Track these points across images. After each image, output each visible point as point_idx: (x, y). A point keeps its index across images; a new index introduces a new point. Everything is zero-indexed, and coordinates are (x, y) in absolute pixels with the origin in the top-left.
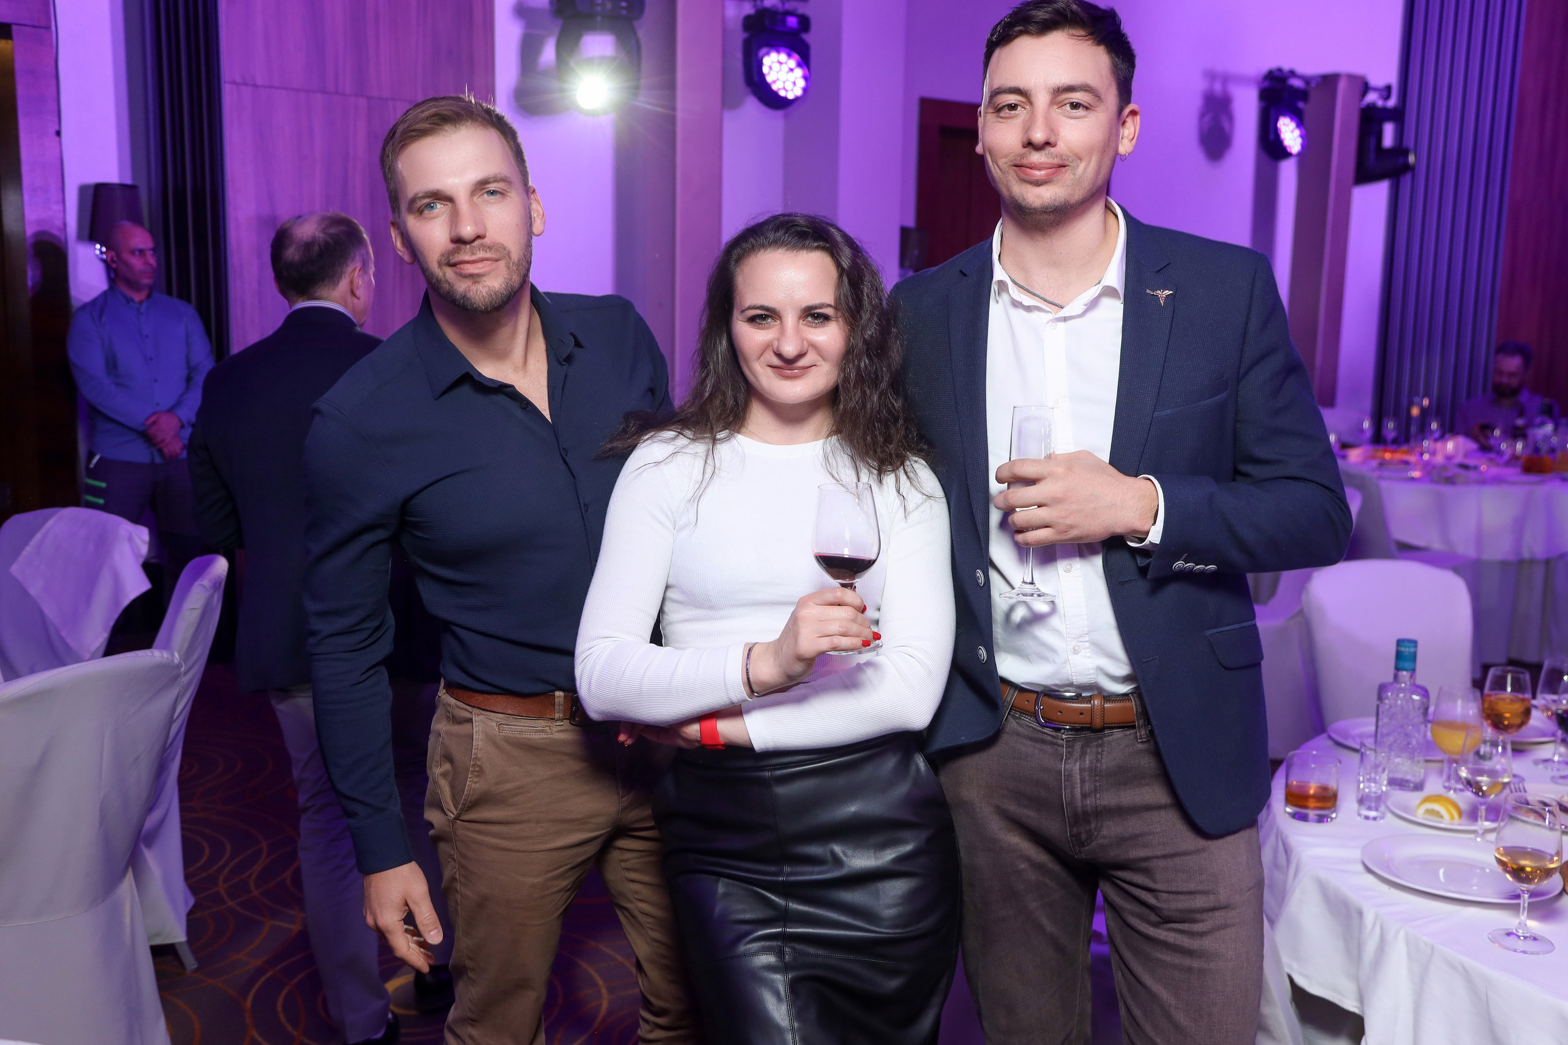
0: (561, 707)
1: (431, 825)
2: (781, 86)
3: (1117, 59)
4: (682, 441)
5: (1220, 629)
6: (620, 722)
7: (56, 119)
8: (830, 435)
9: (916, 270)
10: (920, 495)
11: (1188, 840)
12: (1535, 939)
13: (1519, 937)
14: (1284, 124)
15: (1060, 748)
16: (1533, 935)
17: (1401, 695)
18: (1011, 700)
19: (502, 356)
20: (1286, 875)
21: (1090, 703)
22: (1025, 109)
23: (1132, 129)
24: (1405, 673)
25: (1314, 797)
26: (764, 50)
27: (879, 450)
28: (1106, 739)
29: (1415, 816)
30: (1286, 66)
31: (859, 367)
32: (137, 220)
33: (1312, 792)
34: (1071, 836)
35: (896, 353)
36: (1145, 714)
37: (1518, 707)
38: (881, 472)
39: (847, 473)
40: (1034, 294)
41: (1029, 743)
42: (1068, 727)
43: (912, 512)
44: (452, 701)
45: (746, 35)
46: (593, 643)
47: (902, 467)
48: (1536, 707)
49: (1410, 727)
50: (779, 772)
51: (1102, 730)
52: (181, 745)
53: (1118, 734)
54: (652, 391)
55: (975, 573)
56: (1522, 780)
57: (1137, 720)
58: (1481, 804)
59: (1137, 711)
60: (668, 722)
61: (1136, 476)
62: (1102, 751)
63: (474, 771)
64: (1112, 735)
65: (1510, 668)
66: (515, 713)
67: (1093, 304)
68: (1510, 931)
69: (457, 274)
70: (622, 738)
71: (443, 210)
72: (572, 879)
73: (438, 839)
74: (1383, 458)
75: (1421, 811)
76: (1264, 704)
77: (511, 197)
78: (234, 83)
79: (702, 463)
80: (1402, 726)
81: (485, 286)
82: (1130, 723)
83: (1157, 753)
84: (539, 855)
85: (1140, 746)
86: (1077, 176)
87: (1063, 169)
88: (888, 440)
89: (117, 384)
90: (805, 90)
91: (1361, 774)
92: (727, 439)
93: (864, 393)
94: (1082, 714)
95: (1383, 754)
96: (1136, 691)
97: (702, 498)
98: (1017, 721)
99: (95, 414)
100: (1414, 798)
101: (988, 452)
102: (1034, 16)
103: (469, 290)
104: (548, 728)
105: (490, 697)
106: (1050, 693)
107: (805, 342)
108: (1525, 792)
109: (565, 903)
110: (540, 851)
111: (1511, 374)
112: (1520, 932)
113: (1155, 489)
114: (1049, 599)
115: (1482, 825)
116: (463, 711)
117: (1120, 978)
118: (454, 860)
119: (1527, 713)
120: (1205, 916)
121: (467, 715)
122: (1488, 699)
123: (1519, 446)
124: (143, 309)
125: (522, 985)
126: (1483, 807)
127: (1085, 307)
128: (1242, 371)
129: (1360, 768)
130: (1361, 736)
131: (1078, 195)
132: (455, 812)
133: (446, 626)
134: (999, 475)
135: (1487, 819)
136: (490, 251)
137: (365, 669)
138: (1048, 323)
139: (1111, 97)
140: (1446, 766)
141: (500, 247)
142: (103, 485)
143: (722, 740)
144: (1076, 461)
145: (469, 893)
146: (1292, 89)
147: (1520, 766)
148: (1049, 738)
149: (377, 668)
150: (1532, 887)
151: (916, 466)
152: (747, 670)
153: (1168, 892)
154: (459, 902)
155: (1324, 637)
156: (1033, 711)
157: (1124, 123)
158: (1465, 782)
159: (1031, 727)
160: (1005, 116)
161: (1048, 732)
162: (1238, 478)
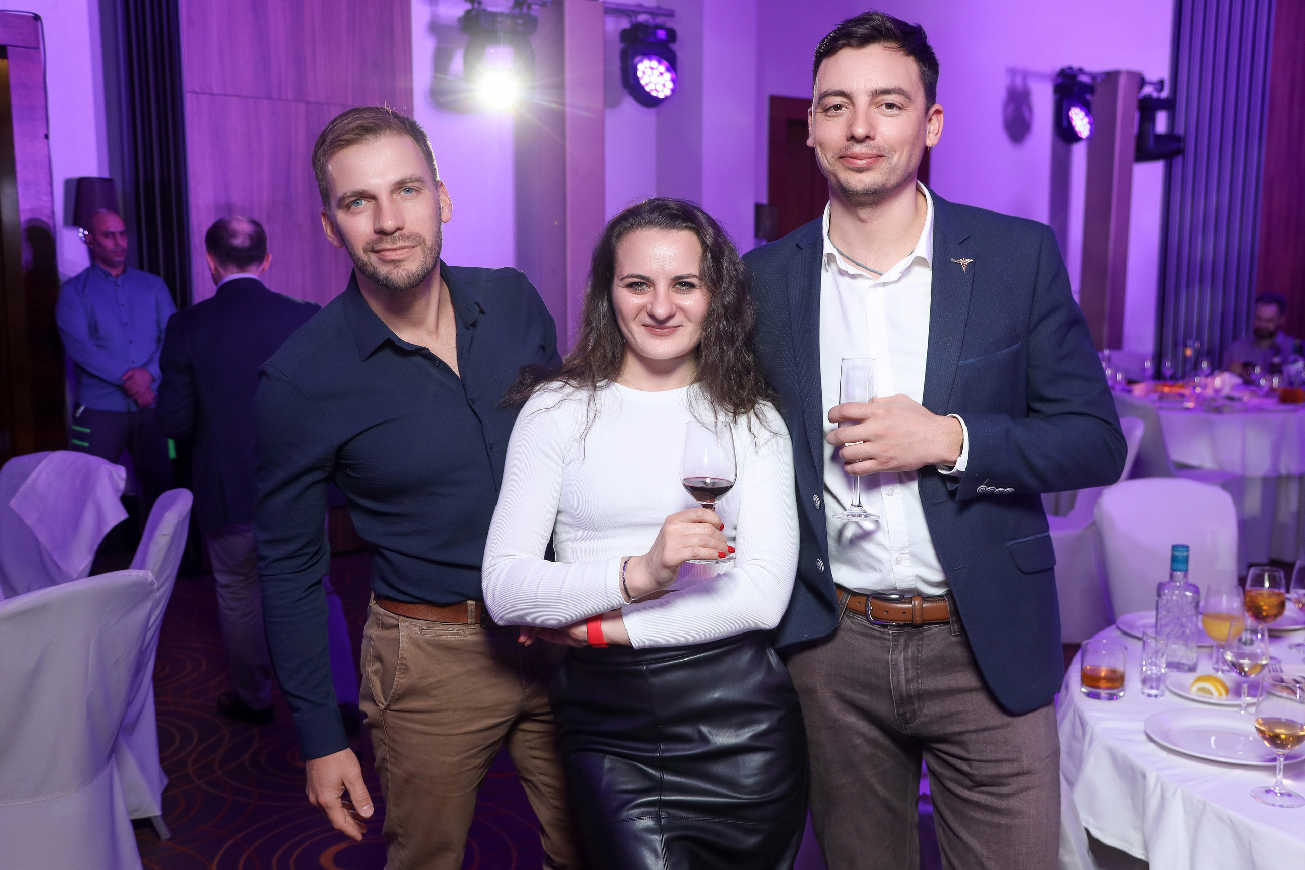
0: (473, 614)
1: (365, 715)
2: (653, 88)
3: (923, 67)
4: (568, 390)
5: (1019, 541)
6: (520, 625)
7: (45, 125)
8: (693, 382)
9: (769, 240)
10: (768, 433)
11: (995, 717)
12: (1289, 795)
13: (1276, 793)
14: (1075, 113)
15: (886, 642)
16: (1288, 792)
17: (1176, 592)
18: (845, 603)
19: (418, 323)
20: (1082, 744)
21: (911, 604)
22: (848, 108)
23: (937, 125)
24: (1179, 573)
25: (1105, 678)
26: (638, 58)
27: (733, 397)
28: (924, 633)
29: (1189, 693)
30: (1076, 65)
31: (718, 328)
32: (113, 208)
33: (1103, 674)
34: (898, 715)
35: (749, 316)
36: (956, 612)
37: (1274, 601)
38: (735, 414)
39: (707, 415)
40: (857, 264)
41: (861, 638)
42: (894, 624)
43: (762, 447)
44: (382, 610)
45: (622, 46)
46: (496, 561)
47: (753, 410)
48: (1289, 599)
49: (1184, 619)
50: (653, 666)
51: (921, 626)
52: (155, 649)
53: (935, 629)
54: (543, 347)
55: (812, 498)
56: (1279, 661)
57: (951, 617)
58: (1244, 683)
59: (950, 610)
60: (560, 624)
61: (945, 415)
62: (923, 643)
63: (401, 669)
64: (930, 630)
65: (1267, 568)
66: (435, 619)
67: (907, 271)
68: (1269, 789)
69: (380, 259)
70: (522, 639)
71: (367, 206)
72: (485, 758)
73: (372, 726)
74: (1163, 392)
75: (1194, 689)
76: (1057, 602)
77: (424, 193)
78: (194, 92)
79: (586, 407)
80: (1177, 618)
81: (404, 270)
82: (945, 619)
83: (967, 644)
84: (457, 738)
85: (954, 639)
86: (892, 165)
87: (881, 159)
88: (741, 387)
89: (98, 346)
90: (673, 90)
91: (1144, 658)
92: (607, 386)
93: (722, 349)
94: (904, 613)
95: (1162, 642)
96: (950, 594)
97: (587, 437)
98: (851, 619)
99: (80, 371)
100: (1189, 678)
101: (822, 397)
102: (855, 31)
103: (391, 273)
104: (462, 631)
105: (413, 606)
106: (878, 596)
107: (674, 306)
108: (1282, 672)
109: (478, 779)
110: (457, 735)
111: (1269, 320)
112: (1277, 790)
113: (960, 426)
114: (875, 519)
115: (1245, 700)
116: (390, 619)
117: (941, 834)
118: (385, 744)
119: (1282, 605)
120: (1010, 780)
121: (394, 622)
122: (1249, 594)
123: (1276, 381)
124: (119, 281)
125: (444, 847)
126: (1246, 685)
127: (900, 275)
128: (1032, 325)
129: (1143, 654)
130: (1145, 626)
131: (894, 180)
132: (385, 704)
133: (376, 549)
134: (830, 417)
135: (1249, 695)
136: (408, 240)
137: (306, 588)
138: (869, 288)
139: (920, 99)
140: (1215, 650)
141: (416, 236)
142: (88, 431)
143: (606, 640)
144: (895, 403)
145: (398, 771)
146: (1080, 83)
147: (1275, 649)
148: (878, 634)
149: (316, 586)
150: (1286, 751)
151: (764, 408)
152: (624, 578)
153: (980, 761)
154: (390, 779)
155: (1115, 545)
156: (864, 611)
157: (930, 120)
158: (1230, 664)
159: (862, 624)
160: (832, 115)
161: (877, 629)
162: (1031, 414)
